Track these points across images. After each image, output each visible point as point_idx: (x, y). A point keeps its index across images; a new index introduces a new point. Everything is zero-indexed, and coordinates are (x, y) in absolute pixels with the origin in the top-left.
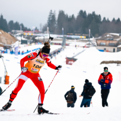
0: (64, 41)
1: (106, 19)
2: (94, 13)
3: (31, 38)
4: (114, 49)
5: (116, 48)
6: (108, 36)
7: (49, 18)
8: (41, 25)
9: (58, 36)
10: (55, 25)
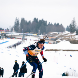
0: (23, 37)
1: (51, 23)
2: (43, 19)
3: (3, 35)
4: (54, 42)
5: (55, 42)
6: (51, 33)
7: (15, 22)
8: (10, 27)
9: (20, 34)
10: (19, 27)
